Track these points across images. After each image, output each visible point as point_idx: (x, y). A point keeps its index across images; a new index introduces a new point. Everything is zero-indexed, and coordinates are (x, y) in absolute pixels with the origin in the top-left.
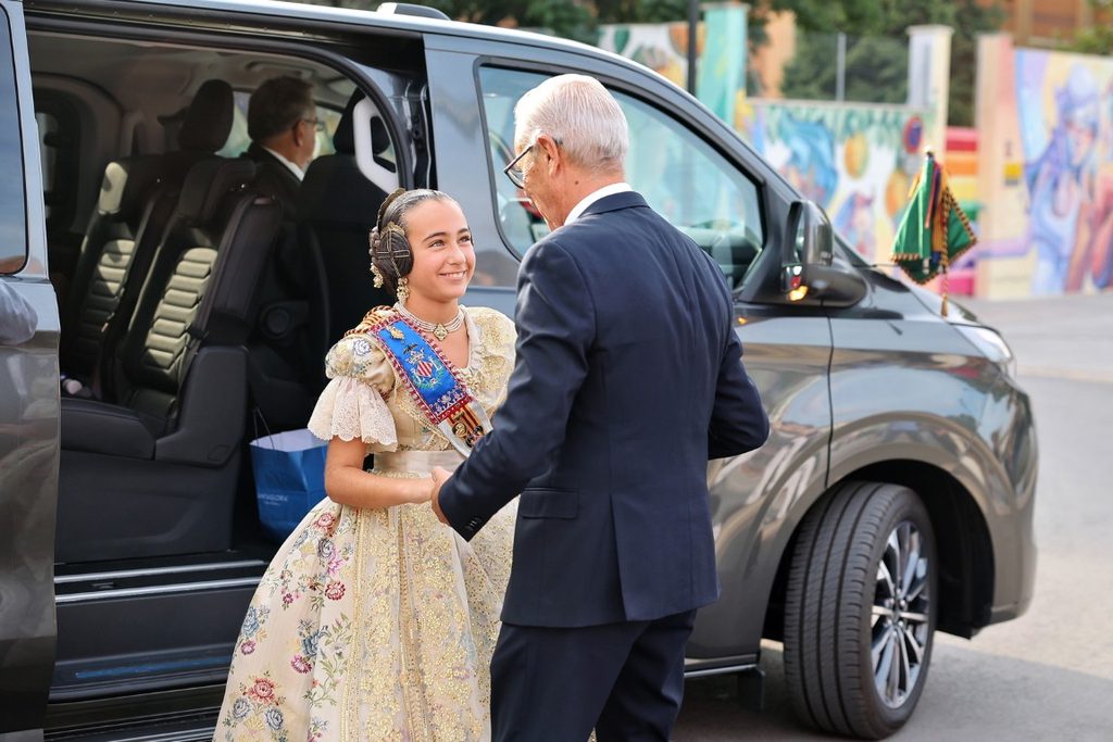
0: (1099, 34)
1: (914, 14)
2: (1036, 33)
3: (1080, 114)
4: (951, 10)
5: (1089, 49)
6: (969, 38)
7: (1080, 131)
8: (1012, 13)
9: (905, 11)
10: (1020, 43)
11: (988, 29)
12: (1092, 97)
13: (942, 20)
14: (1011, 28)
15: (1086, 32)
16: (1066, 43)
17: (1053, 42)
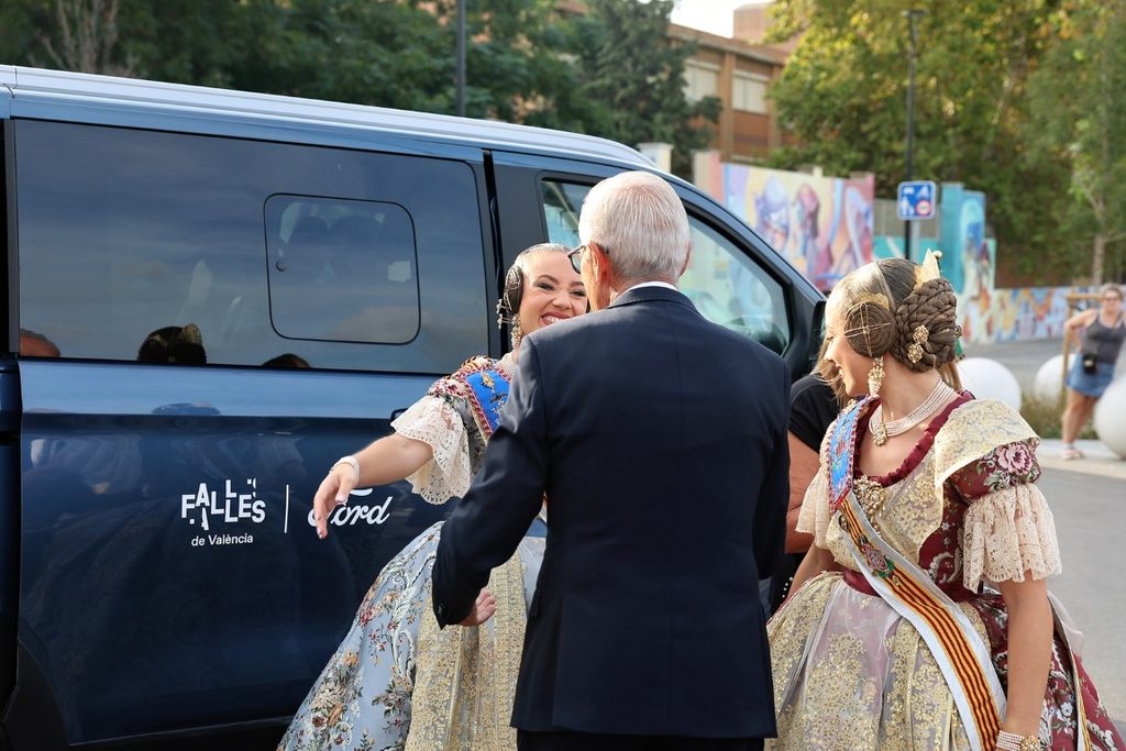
0: (787, 152)
1: (641, 133)
2: (736, 152)
3: (774, 217)
4: (669, 130)
5: (779, 165)
6: (685, 153)
7: (775, 232)
8: (718, 133)
9: (632, 130)
10: (725, 159)
11: (702, 147)
12: (784, 204)
13: (663, 139)
14: (718, 147)
15: (777, 151)
16: (761, 160)
17: (751, 159)
